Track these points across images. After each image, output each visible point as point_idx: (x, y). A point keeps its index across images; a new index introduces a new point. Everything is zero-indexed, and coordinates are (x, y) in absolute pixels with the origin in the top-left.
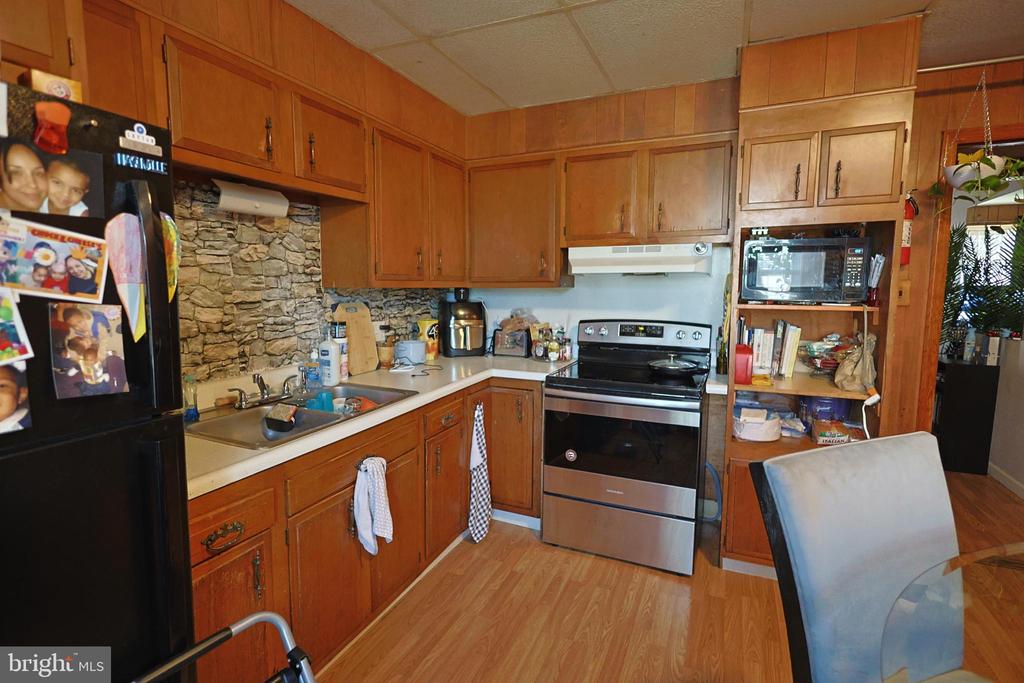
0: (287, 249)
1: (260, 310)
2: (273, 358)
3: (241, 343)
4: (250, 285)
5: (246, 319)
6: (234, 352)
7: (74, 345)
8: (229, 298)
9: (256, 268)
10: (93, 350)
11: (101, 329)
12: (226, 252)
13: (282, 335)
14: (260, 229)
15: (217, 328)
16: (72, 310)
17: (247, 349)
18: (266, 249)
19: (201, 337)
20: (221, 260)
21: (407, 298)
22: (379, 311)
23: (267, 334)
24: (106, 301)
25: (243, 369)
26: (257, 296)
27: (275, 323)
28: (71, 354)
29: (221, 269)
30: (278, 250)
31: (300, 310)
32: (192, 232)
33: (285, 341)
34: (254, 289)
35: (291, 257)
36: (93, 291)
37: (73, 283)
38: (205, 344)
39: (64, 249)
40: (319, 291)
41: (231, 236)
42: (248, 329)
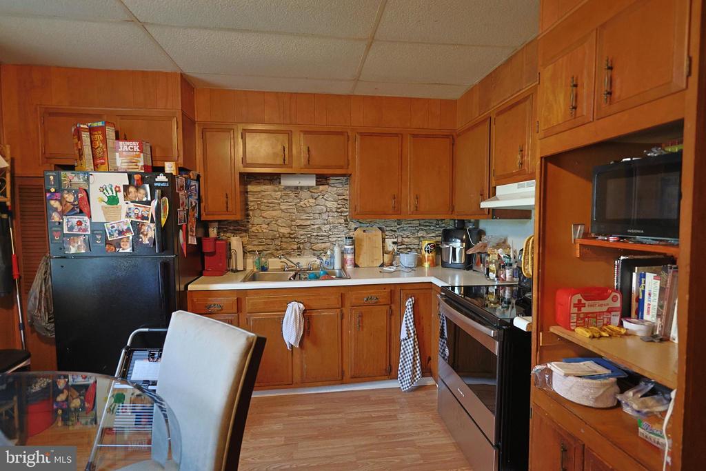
0: (326, 200)
1: (309, 229)
2: (315, 252)
3: (299, 243)
4: (304, 218)
5: (302, 232)
6: (295, 247)
7: (142, 233)
8: (294, 223)
9: (308, 210)
10: (147, 235)
11: (149, 229)
12: (294, 203)
13: (321, 241)
14: (311, 192)
15: (287, 236)
16: (143, 225)
17: (301, 246)
18: (314, 201)
19: (280, 239)
20: (291, 207)
21: (420, 225)
22: (393, 233)
23: (312, 240)
24: (151, 222)
25: (299, 255)
26: (309, 222)
27: (317, 236)
28: (141, 235)
29: (291, 211)
30: (320, 201)
31: (332, 230)
32: (279, 196)
33: (323, 244)
34: (307, 219)
35: (329, 204)
36: (148, 220)
37: (143, 218)
38: (281, 242)
39: (141, 209)
40: (346, 220)
41: (297, 197)
42: (302, 237)
